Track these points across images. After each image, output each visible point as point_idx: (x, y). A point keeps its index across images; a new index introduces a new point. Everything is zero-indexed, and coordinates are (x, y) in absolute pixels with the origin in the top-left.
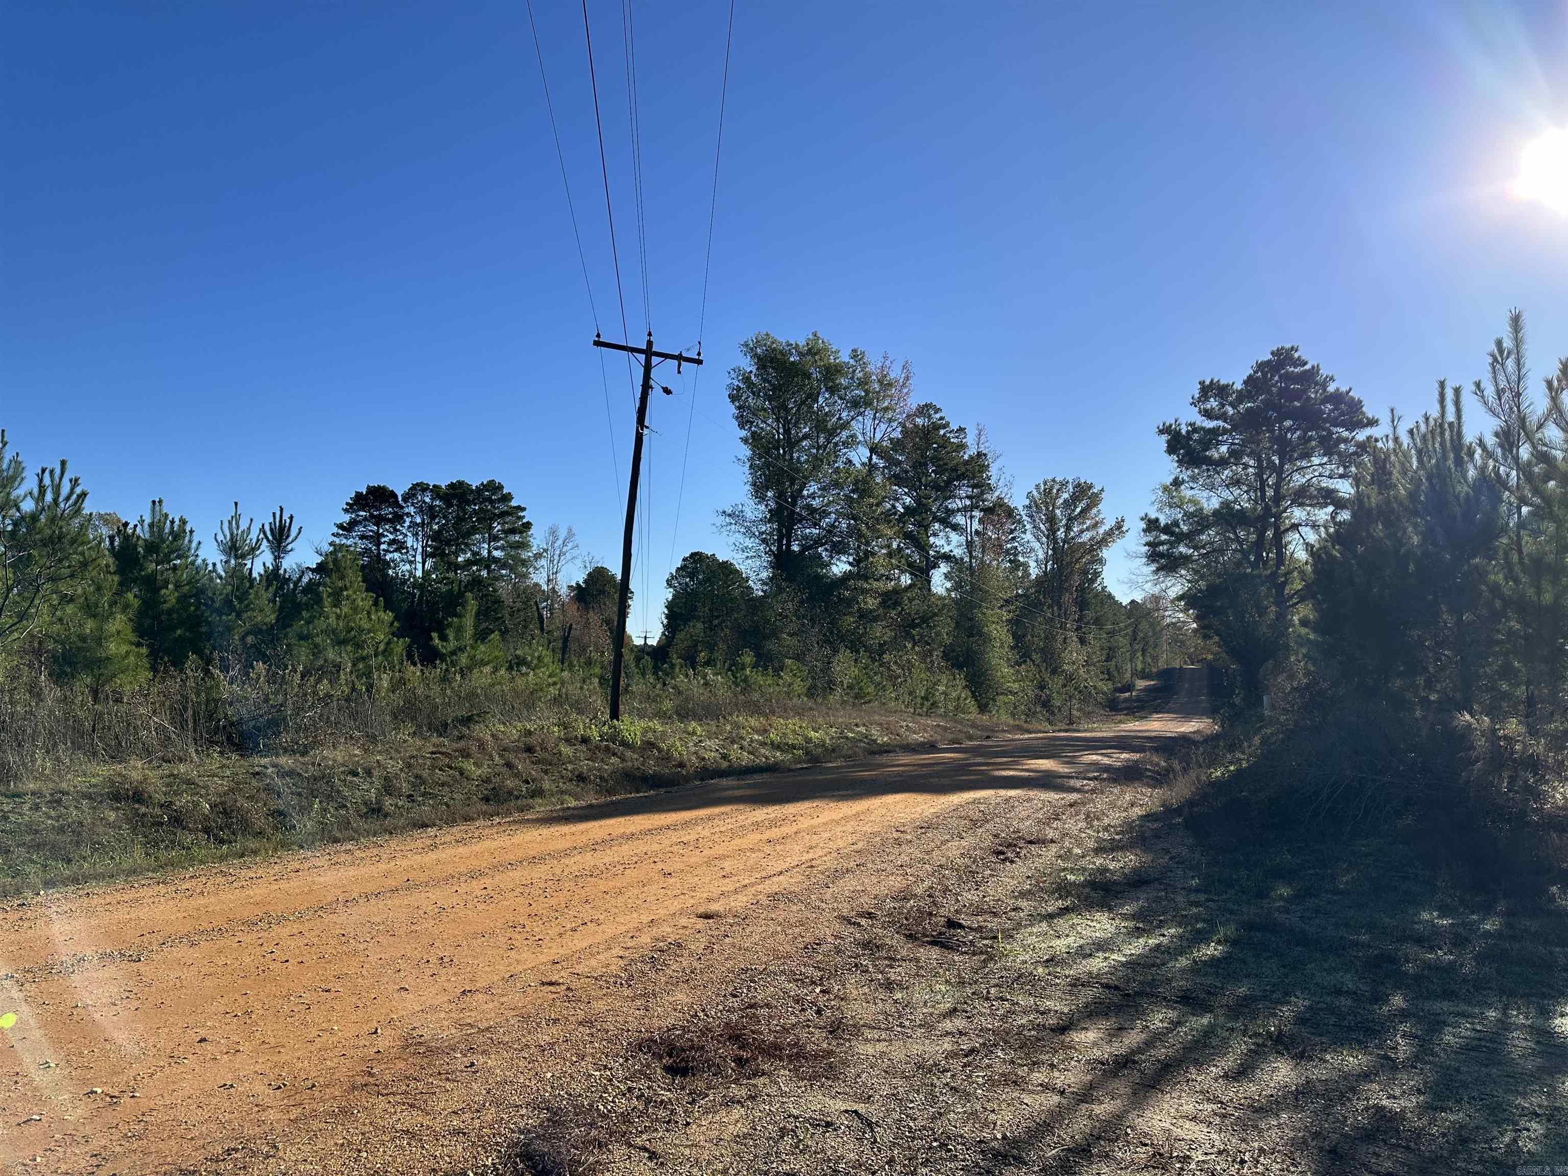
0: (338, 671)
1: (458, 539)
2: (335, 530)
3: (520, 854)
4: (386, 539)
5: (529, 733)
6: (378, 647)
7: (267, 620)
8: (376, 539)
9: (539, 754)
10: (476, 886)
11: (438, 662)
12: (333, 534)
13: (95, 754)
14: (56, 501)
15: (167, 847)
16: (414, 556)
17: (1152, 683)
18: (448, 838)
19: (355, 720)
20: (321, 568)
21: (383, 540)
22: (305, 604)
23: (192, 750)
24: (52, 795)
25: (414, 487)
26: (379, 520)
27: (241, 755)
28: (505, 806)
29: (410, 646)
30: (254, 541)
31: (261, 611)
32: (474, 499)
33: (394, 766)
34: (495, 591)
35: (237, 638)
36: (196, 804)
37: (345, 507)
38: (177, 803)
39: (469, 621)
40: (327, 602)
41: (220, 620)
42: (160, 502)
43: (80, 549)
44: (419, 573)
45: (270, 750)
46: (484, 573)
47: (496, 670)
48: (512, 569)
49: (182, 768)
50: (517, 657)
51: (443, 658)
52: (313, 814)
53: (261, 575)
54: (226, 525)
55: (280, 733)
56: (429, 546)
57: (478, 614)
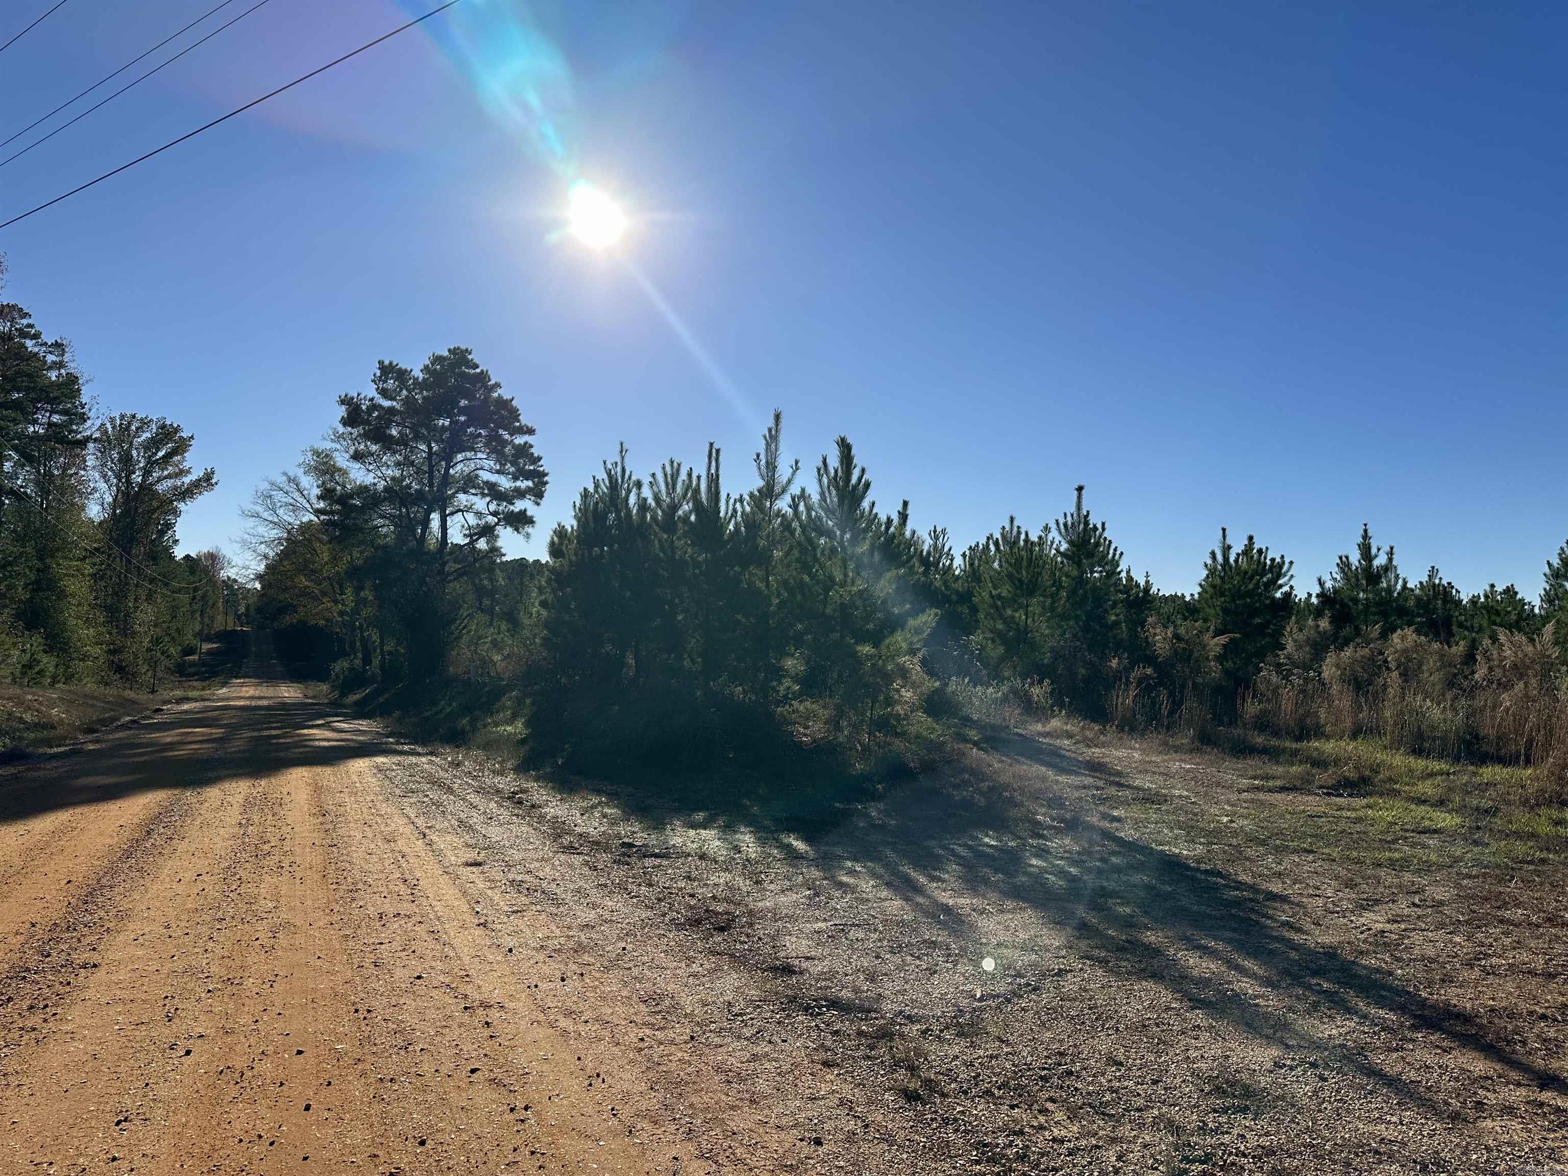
17: (215, 646)
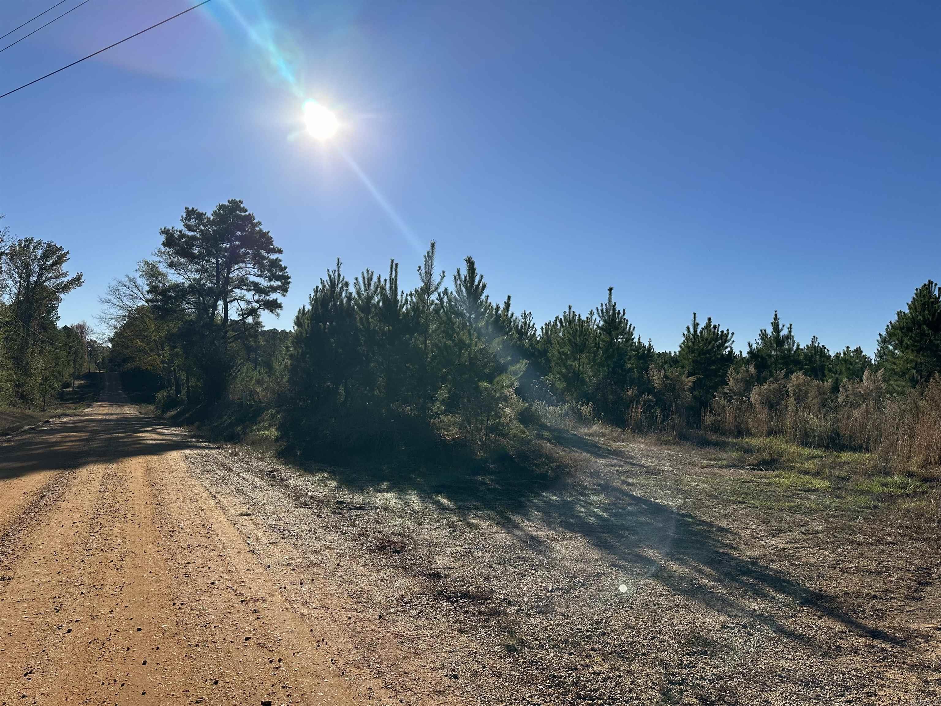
17: (83, 382)
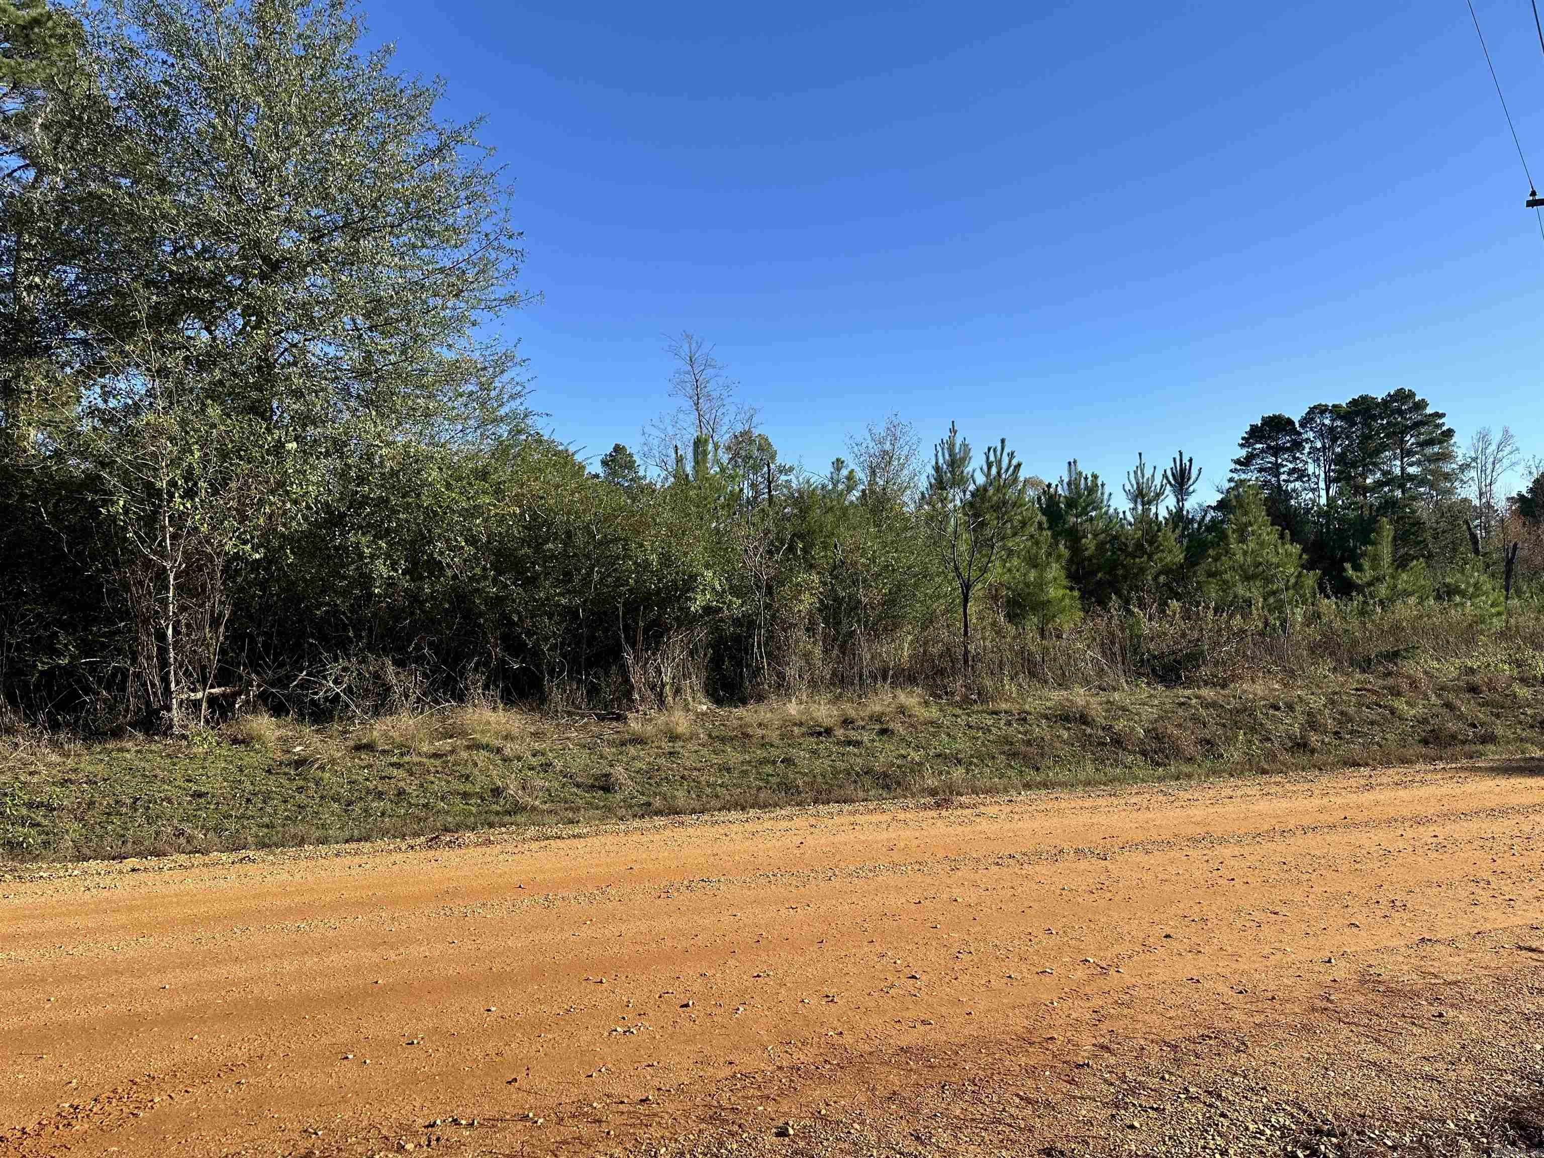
0: (1250, 606)
1: (1364, 459)
2: (1233, 466)
3: (1475, 805)
4: (1285, 469)
5: (1472, 671)
6: (1288, 581)
7: (1177, 560)
8: (1275, 470)
9: (1486, 694)
10: (1426, 833)
11: (1354, 594)
12: (1231, 471)
13: (1046, 682)
14: (999, 473)
15: (1112, 765)
16: (1317, 484)
18: (1385, 780)
19: (1271, 654)
20: (1222, 505)
21: (1282, 470)
22: (1211, 542)
23: (1122, 680)
24: (1019, 714)
25: (1312, 410)
26: (1276, 451)
27: (1166, 687)
28: (1449, 750)
29: (1321, 579)
30: (1159, 487)
31: (1170, 551)
32: (1381, 413)
33: (1317, 702)
34: (1413, 512)
35: (1150, 578)
36: (1133, 729)
37: (1241, 442)
38: (1116, 727)
39: (1386, 551)
40: (1233, 537)
41: (1134, 564)
42: (1075, 462)
43: (1019, 511)
44: (1323, 501)
45: (1190, 683)
46: (1398, 493)
47: (1422, 600)
48: (1432, 487)
49: (1117, 696)
50: (1447, 585)
51: (1360, 589)
52: (1238, 745)
53: (1165, 518)
54: (1132, 475)
55: (1199, 666)
56: (1333, 471)
57: (1395, 538)
